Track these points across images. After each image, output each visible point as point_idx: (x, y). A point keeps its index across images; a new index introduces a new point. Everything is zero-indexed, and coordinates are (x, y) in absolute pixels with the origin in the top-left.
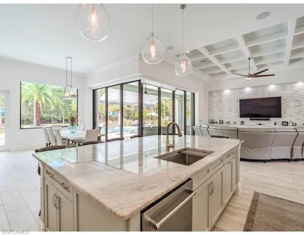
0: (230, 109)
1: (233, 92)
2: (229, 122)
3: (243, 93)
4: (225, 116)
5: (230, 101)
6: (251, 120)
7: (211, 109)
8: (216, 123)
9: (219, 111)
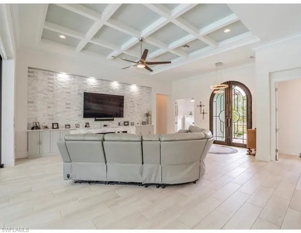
0: (67, 104)
1: (72, 79)
2: (69, 125)
3: (86, 84)
4: (58, 115)
5: (67, 93)
6: (96, 120)
7: (32, 102)
8: (46, 127)
9: (49, 107)
